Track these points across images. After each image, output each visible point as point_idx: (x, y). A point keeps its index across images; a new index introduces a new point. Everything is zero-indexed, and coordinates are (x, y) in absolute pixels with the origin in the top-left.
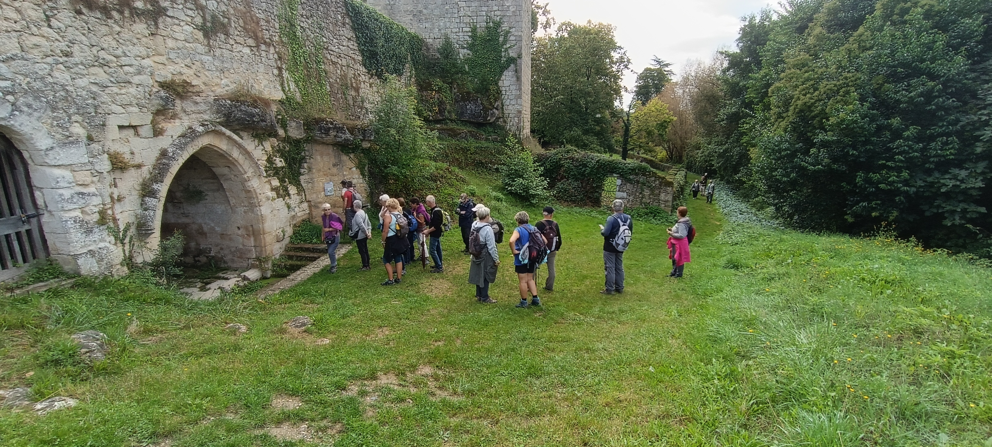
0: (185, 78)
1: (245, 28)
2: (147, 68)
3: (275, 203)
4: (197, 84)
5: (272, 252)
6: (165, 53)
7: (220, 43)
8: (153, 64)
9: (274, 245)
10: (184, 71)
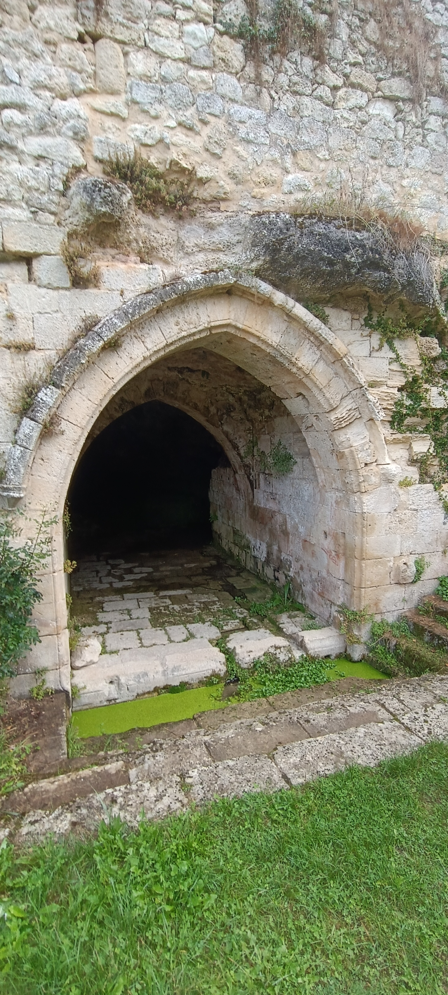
0: (175, 156)
1: (380, 47)
2: (65, 120)
3: (408, 493)
4: (210, 175)
5: (376, 604)
6: (122, 88)
7: (295, 79)
8: (84, 112)
9: (386, 591)
10: (175, 139)
